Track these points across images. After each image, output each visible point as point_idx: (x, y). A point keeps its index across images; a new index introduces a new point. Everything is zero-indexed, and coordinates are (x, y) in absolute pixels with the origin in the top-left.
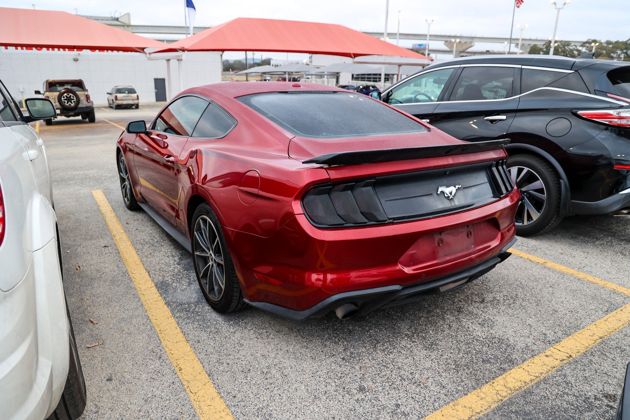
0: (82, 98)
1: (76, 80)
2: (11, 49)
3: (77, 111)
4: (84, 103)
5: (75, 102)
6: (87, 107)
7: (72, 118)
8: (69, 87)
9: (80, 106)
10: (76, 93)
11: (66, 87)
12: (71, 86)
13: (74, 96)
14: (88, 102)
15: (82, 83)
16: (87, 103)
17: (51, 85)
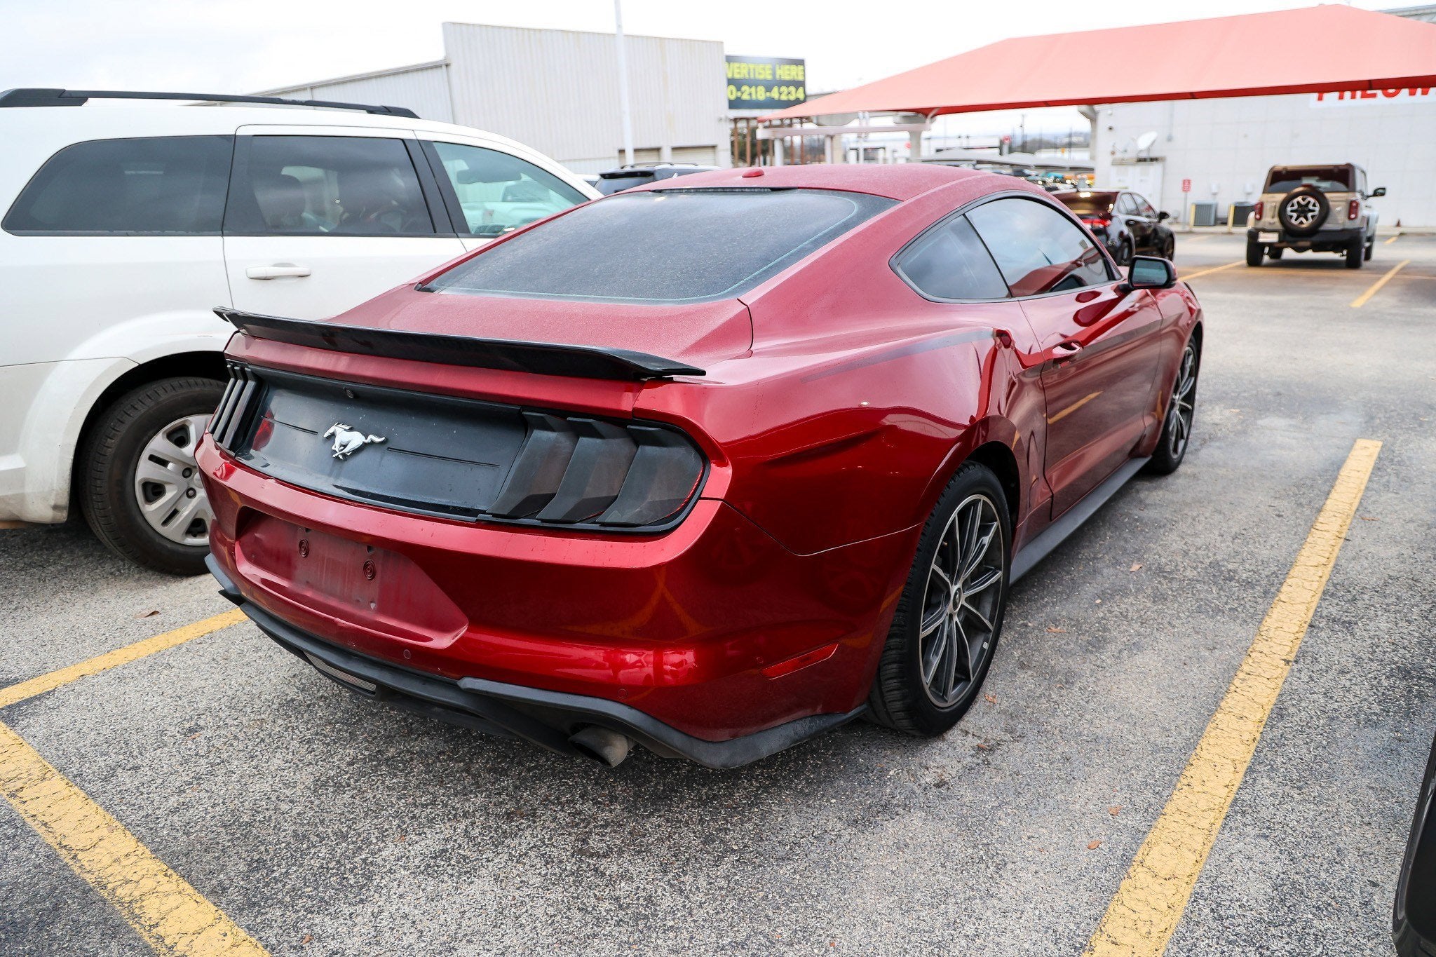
0: (1338, 209)
1: (1336, 166)
2: (1332, 97)
3: (1316, 238)
4: (1338, 220)
5: (1315, 219)
6: (1343, 231)
7: (1309, 255)
8: (1313, 181)
9: (1328, 226)
10: (1325, 198)
11: (1306, 181)
12: (1317, 181)
13: (1317, 204)
14: (1350, 218)
15: (1351, 175)
16: (1347, 220)
17: (1278, 178)
